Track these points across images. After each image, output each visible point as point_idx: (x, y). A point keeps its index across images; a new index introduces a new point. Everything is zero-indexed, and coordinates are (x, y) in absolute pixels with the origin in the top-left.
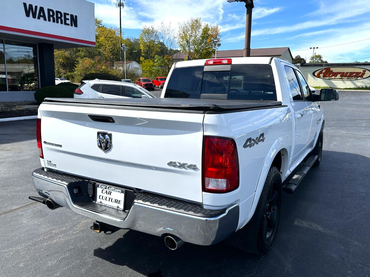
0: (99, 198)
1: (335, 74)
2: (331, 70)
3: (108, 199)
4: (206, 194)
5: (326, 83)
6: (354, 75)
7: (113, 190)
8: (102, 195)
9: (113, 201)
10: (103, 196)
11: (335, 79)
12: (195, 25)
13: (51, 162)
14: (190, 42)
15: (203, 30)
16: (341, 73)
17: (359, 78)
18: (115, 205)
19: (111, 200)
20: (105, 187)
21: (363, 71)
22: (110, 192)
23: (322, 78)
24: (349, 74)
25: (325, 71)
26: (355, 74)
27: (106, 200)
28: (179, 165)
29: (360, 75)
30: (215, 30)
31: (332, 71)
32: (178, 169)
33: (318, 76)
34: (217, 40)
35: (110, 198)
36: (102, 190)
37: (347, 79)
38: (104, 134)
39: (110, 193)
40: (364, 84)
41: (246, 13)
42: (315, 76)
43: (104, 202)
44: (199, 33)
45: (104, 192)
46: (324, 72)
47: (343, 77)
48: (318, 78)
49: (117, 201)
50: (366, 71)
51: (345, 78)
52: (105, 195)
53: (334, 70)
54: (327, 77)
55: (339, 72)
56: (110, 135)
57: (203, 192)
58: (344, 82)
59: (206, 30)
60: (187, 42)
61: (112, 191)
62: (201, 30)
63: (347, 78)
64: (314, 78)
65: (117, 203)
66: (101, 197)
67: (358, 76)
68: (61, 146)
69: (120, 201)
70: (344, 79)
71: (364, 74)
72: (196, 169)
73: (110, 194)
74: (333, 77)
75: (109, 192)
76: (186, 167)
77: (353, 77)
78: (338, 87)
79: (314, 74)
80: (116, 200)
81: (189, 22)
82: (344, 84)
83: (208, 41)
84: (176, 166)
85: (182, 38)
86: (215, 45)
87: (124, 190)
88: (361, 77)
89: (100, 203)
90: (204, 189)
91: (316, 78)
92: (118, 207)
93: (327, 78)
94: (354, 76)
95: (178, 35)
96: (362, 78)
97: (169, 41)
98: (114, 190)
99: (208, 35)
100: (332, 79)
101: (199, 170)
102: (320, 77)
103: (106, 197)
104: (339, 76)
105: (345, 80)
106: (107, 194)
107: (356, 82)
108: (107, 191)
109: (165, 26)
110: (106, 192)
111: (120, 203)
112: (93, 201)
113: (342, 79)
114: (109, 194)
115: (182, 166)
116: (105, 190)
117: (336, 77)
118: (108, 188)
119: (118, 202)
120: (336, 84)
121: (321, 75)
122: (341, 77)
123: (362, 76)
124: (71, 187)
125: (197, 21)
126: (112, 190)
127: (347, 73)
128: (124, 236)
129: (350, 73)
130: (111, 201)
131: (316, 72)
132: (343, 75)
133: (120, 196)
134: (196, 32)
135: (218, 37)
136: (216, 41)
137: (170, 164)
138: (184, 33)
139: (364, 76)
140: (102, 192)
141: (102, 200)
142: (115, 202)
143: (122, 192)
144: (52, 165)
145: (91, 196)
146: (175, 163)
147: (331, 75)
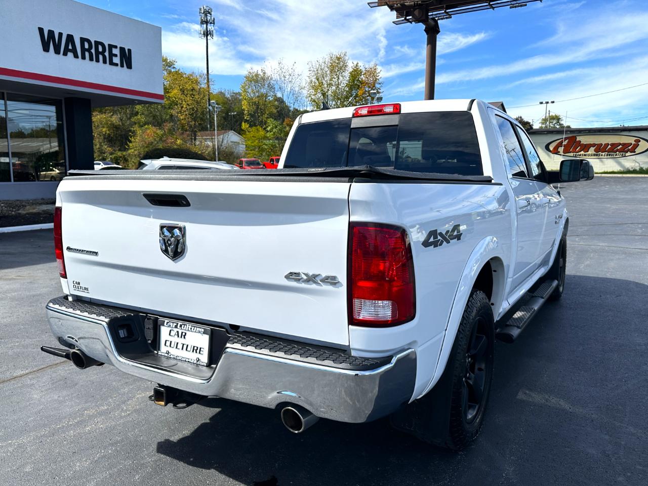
0: (165, 345)
1: (586, 148)
2: (577, 140)
3: (180, 346)
4: (355, 330)
6: (619, 148)
7: (189, 329)
8: (170, 339)
9: (189, 349)
10: (171, 342)
11: (585, 155)
12: (337, 65)
13: (79, 283)
14: (328, 96)
15: (351, 73)
16: (597, 144)
17: (629, 154)
18: (193, 356)
19: (185, 347)
20: (174, 324)
21: (635, 141)
22: (184, 334)
23: (562, 154)
24: (610, 146)
25: (568, 142)
26: (621, 146)
27: (176, 348)
28: (305, 277)
29: (630, 148)
30: (372, 73)
31: (580, 142)
32: (303, 285)
33: (555, 152)
34: (375, 91)
35: (183, 344)
36: (170, 331)
37: (607, 156)
38: (171, 229)
39: (184, 336)
40: (637, 165)
41: (426, 43)
42: (550, 151)
43: (174, 352)
44: (344, 79)
45: (173, 333)
46: (565, 143)
47: (600, 153)
48: (555, 155)
49: (196, 348)
50: (640, 141)
51: (603, 154)
52: (175, 339)
53: (584, 140)
54: (571, 152)
55: (592, 143)
56: (182, 230)
57: (350, 326)
58: (602, 162)
59: (356, 73)
60: (324, 94)
61: (187, 332)
62: (347, 74)
63: (607, 153)
64: (549, 156)
65: (196, 352)
66: (168, 344)
67: (626, 149)
68: (96, 253)
69: (202, 349)
70: (602, 155)
71: (636, 146)
72: (337, 285)
73: (184, 338)
74: (582, 152)
75: (182, 333)
76: (319, 282)
77: (618, 153)
79: (547, 148)
80: (194, 347)
81: (327, 60)
82: (601, 164)
83: (360, 92)
84: (301, 281)
85: (315, 88)
86: (373, 99)
87: (209, 328)
88: (631, 152)
89: (166, 353)
90: (353, 320)
91: (552, 155)
92: (198, 360)
93: (571, 154)
94: (620, 151)
95: (307, 84)
96: (634, 154)
97: (291, 94)
98: (191, 329)
99: (360, 82)
100: (580, 155)
101: (342, 285)
102: (559, 152)
103: (177, 343)
104: (592, 151)
105: (603, 157)
106: (178, 337)
107: (622, 160)
108: (178, 332)
109: (286, 67)
110: (177, 334)
111: (201, 352)
112: (152, 350)
113: (597, 155)
114: (181, 337)
115: (312, 279)
116: (176, 330)
117: (588, 151)
118: (181, 326)
119: (198, 351)
121: (561, 149)
122: (595, 152)
123: (633, 150)
124: (114, 326)
125: (338, 59)
126: (187, 329)
127: (607, 145)
128: (210, 419)
129: (613, 145)
130: (186, 350)
131: (551, 145)
132: (600, 149)
133: (202, 340)
134: (339, 78)
135: (377, 86)
136: (375, 93)
137: (290, 276)
138: (318, 80)
139: (638, 150)
140: (170, 335)
141: (169, 349)
142: (193, 351)
143: (204, 333)
144: (81, 289)
145: (150, 341)
146: (298, 274)
147: (577, 150)
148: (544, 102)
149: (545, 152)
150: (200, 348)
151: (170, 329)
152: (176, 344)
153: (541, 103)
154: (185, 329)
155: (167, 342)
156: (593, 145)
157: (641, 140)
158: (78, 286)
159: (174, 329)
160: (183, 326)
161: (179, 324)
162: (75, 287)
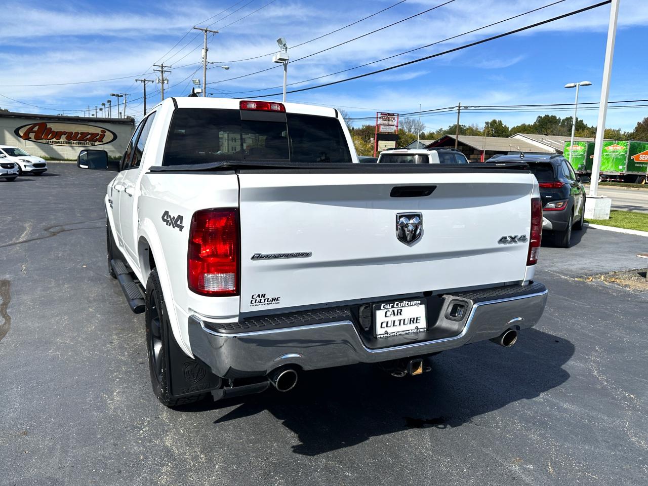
0: (381, 327)
1: (58, 135)
2: (48, 127)
3: (397, 323)
5: (42, 149)
6: (88, 137)
7: (406, 305)
8: (386, 319)
9: (406, 322)
10: (387, 322)
11: (58, 142)
16: (67, 133)
17: (97, 143)
18: (411, 327)
19: (402, 322)
20: (391, 305)
21: (101, 131)
22: (400, 311)
23: (34, 140)
24: (80, 135)
25: (38, 128)
26: (89, 136)
27: (394, 325)
28: (510, 240)
29: (98, 137)
31: (51, 129)
33: (26, 137)
35: (400, 321)
36: (386, 312)
37: (78, 144)
38: (409, 217)
39: (400, 312)
42: (21, 137)
43: (391, 330)
45: (388, 314)
46: (36, 129)
47: (72, 141)
48: (27, 141)
49: (412, 319)
50: (105, 132)
51: (75, 142)
52: (391, 319)
53: (55, 127)
54: (42, 139)
55: (63, 131)
56: (419, 216)
58: (73, 148)
61: (403, 309)
63: (78, 141)
64: (19, 141)
65: (413, 322)
66: (384, 325)
67: (95, 139)
70: (74, 143)
71: (103, 136)
72: (525, 240)
73: (401, 314)
74: (54, 140)
75: (398, 310)
77: (88, 142)
78: (66, 158)
79: (16, 133)
80: (411, 319)
82: (73, 151)
84: (506, 242)
88: (99, 142)
89: (385, 334)
90: (528, 262)
91: (22, 140)
92: (417, 328)
93: (44, 141)
94: (90, 140)
98: (408, 304)
100: (53, 142)
102: (31, 138)
103: (394, 321)
104: (63, 139)
105: (75, 145)
106: (394, 315)
108: (393, 311)
110: (392, 313)
111: (418, 321)
113: (69, 143)
114: (397, 315)
115: (513, 239)
117: (60, 139)
118: (397, 305)
119: (415, 321)
120: (61, 153)
121: (32, 135)
122: (67, 139)
123: (100, 140)
127: (77, 134)
129: (82, 134)
130: (404, 324)
131: (21, 130)
132: (71, 138)
133: (419, 311)
139: (105, 140)
140: (386, 316)
141: (386, 329)
142: (410, 323)
143: (421, 304)
144: (264, 302)
145: (367, 329)
146: (506, 238)
147: (49, 137)
149: (15, 138)
150: (417, 318)
151: (386, 310)
154: (402, 306)
155: (383, 324)
156: (64, 133)
158: (261, 300)
159: (389, 310)
160: (400, 304)
161: (396, 303)
162: (254, 302)
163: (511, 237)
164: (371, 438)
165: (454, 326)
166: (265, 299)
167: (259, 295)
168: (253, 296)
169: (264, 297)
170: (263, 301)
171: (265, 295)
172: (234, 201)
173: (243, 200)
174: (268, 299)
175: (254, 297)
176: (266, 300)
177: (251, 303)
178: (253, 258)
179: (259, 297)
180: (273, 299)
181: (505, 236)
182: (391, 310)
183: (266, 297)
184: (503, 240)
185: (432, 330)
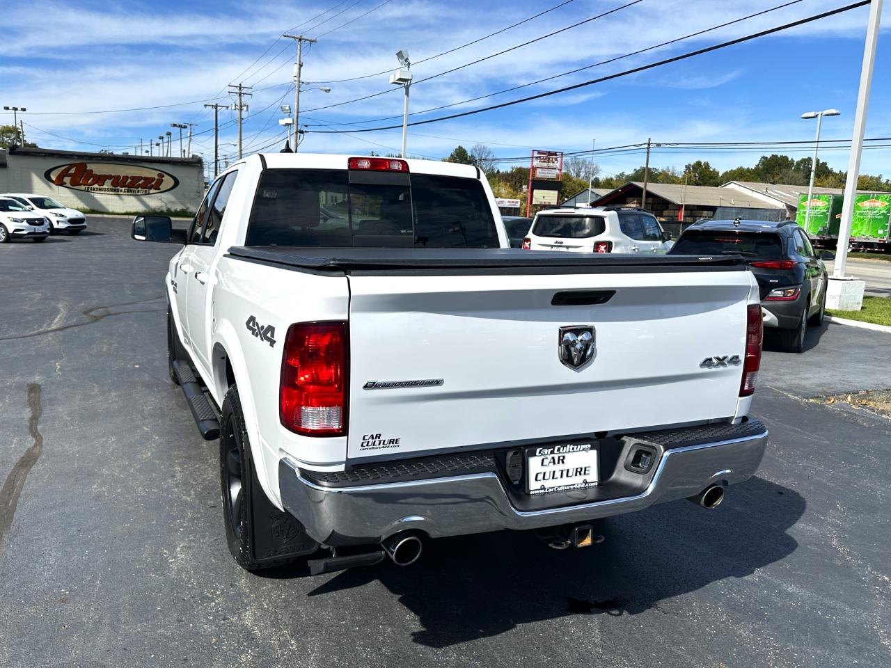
0: (536, 480)
1: (100, 179)
2: (88, 168)
3: (558, 474)
4: (742, 400)
5: (80, 198)
6: (140, 182)
7: (571, 450)
8: (543, 469)
9: (570, 474)
10: (545, 473)
11: (100, 190)
16: (113, 176)
17: (152, 191)
18: (577, 481)
19: (565, 473)
20: (550, 450)
21: (158, 176)
22: (561, 458)
23: (68, 185)
24: (129, 180)
25: (76, 170)
26: (142, 181)
27: (553, 478)
28: (715, 362)
29: (153, 183)
31: (92, 171)
33: (60, 182)
35: (562, 471)
36: (543, 460)
37: (128, 192)
38: (577, 331)
39: (561, 460)
40: (164, 205)
42: (53, 182)
43: (549, 484)
45: (546, 462)
46: (72, 171)
47: (119, 187)
48: (60, 187)
49: (579, 470)
50: (163, 176)
51: (123, 189)
52: (549, 468)
53: (97, 169)
54: (81, 185)
55: (107, 174)
56: (591, 330)
58: (120, 198)
61: (567, 455)
63: (127, 188)
64: (50, 187)
65: (580, 474)
66: (540, 477)
67: (149, 185)
69: (587, 469)
70: (121, 191)
71: (160, 181)
72: (738, 363)
73: (563, 462)
74: (96, 186)
75: (559, 457)
76: (726, 364)
77: (140, 189)
78: (111, 210)
79: (47, 176)
80: (577, 469)
82: (119, 201)
84: (711, 366)
88: (155, 189)
89: (541, 489)
90: (742, 392)
91: (53, 185)
92: (585, 482)
93: (83, 187)
94: (143, 186)
96: (158, 191)
98: (573, 449)
100: (94, 190)
102: (66, 184)
103: (554, 472)
104: (108, 184)
105: (123, 193)
106: (554, 463)
107: (146, 199)
108: (553, 458)
110: (552, 461)
111: (587, 472)
113: (115, 191)
114: (558, 463)
115: (721, 361)
117: (103, 185)
118: (559, 450)
119: (583, 472)
120: (103, 203)
121: (67, 180)
122: (113, 186)
123: (157, 187)
126: (568, 451)
127: (126, 178)
129: (133, 178)
130: (567, 476)
131: (53, 172)
132: (118, 184)
137: (704, 363)
139: (162, 187)
140: (542, 465)
141: (543, 482)
142: (576, 475)
143: (591, 449)
144: (379, 444)
145: (517, 482)
146: (711, 359)
147: (89, 182)
148: (11, 108)
149: (44, 182)
150: (585, 468)
151: (543, 457)
152: (552, 473)
153: (7, 108)
154: (564, 451)
155: (539, 475)
156: (109, 177)
157: (165, 175)
158: (375, 442)
159: (547, 456)
160: (562, 448)
161: (556, 448)
162: (365, 444)
163: (718, 359)
164: (519, 626)
165: (636, 480)
166: (380, 441)
167: (372, 436)
168: (364, 437)
169: (379, 438)
170: (377, 443)
171: (380, 435)
172: (343, 312)
173: (353, 311)
174: (384, 441)
175: (366, 438)
176: (382, 442)
177: (362, 446)
178: (366, 387)
179: (373, 438)
180: (391, 441)
181: (709, 357)
182: (550, 457)
183: (382, 438)
184: (708, 362)
185: (606, 486)
